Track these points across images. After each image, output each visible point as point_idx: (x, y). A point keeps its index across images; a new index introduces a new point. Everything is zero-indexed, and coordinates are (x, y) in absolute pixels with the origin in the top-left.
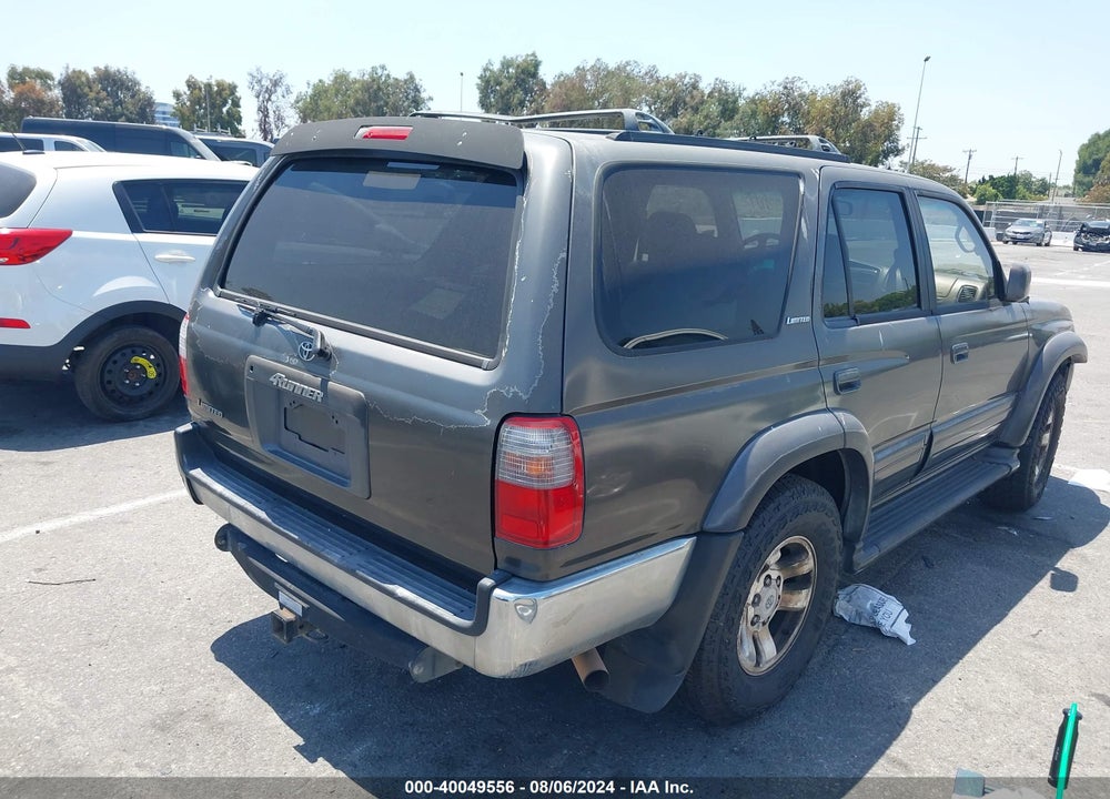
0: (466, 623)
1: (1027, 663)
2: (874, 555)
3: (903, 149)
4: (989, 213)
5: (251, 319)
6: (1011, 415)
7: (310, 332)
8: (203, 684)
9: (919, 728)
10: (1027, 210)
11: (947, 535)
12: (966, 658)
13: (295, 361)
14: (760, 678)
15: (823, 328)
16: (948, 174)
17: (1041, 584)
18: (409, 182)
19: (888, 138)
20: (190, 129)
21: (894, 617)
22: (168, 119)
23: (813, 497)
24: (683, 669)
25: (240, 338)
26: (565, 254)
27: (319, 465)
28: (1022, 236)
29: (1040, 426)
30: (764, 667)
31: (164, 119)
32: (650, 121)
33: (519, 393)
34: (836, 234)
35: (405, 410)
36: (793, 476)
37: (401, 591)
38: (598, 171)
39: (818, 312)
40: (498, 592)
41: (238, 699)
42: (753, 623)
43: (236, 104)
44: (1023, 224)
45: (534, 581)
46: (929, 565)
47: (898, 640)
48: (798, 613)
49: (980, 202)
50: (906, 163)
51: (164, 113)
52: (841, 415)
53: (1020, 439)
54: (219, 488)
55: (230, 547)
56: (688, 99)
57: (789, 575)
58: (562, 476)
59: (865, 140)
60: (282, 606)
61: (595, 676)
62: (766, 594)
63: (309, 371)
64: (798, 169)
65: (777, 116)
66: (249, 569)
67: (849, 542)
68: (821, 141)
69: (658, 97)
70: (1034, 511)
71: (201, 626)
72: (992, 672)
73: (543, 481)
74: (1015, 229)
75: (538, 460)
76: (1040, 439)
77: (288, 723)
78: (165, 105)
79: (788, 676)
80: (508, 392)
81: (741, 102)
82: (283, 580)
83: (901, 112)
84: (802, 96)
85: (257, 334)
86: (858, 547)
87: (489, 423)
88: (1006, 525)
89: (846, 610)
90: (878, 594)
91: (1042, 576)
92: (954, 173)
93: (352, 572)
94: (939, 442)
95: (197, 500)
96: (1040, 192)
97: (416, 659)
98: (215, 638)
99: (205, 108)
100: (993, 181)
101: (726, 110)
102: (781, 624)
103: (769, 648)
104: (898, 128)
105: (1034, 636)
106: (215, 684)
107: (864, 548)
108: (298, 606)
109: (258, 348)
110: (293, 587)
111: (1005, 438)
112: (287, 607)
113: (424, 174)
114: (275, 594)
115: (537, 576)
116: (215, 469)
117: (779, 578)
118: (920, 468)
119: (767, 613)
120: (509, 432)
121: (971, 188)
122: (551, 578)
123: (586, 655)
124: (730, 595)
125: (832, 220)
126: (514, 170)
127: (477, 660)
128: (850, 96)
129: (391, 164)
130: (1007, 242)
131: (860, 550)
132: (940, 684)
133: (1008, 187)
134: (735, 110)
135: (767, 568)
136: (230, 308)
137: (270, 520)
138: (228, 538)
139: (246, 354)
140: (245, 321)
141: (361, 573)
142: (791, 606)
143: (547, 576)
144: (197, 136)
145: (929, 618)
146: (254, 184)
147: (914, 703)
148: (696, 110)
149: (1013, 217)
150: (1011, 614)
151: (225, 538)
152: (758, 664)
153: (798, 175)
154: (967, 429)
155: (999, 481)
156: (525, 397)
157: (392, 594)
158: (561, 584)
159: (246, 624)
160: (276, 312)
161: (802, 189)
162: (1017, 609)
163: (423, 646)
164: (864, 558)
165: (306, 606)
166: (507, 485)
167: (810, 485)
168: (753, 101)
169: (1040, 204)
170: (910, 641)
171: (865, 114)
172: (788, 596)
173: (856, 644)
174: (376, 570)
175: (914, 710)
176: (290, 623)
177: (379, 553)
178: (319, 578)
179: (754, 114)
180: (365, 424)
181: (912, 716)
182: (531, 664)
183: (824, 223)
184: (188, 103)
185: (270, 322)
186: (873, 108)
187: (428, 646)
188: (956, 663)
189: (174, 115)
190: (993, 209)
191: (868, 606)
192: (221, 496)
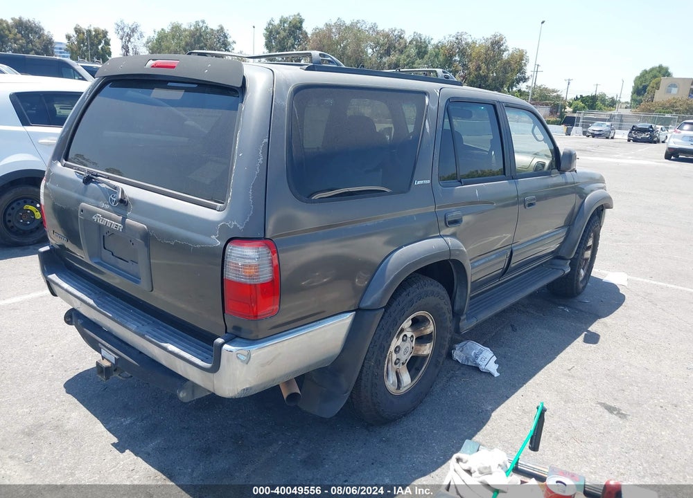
0: (208, 365)
1: (563, 385)
2: (474, 322)
3: (529, 78)
4: (579, 118)
5: (82, 180)
6: (565, 239)
7: (116, 188)
8: (57, 408)
9: (494, 424)
10: (603, 117)
11: (527, 312)
12: (528, 384)
13: (107, 206)
14: (400, 397)
15: (439, 187)
16: (555, 94)
17: (578, 340)
18: (178, 95)
19: (519, 71)
20: (76, 60)
21: (488, 360)
22: (63, 52)
23: (431, 288)
24: (347, 391)
25: (75, 192)
26: (267, 140)
27: (123, 270)
28: (598, 133)
29: (583, 246)
30: (403, 390)
31: (61, 53)
32: (329, 59)
33: (238, 225)
34: (449, 128)
35: (170, 236)
36: (417, 274)
37: (171, 347)
38: (291, 89)
39: (436, 177)
40: (226, 347)
41: (79, 416)
42: (396, 364)
43: (107, 43)
44: (598, 125)
45: (247, 339)
46: (514, 329)
47: (490, 374)
48: (425, 357)
49: (574, 112)
50: (530, 87)
51: (60, 49)
52: (448, 239)
53: (571, 254)
54: (65, 286)
55: (74, 323)
56: (397, 45)
57: (419, 334)
58: (266, 275)
59: (506, 72)
60: (103, 358)
61: (293, 396)
62: (402, 346)
63: (115, 213)
64: (425, 90)
65: (451, 56)
66: (84, 336)
67: (457, 315)
68: (444, 72)
69: (378, 43)
70: (580, 298)
71: (59, 373)
72: (542, 391)
73: (253, 279)
74: (594, 128)
75: (250, 266)
76: (583, 254)
77: (109, 430)
78: (61, 43)
79: (418, 397)
80: (231, 224)
81: (430, 47)
82: (103, 342)
83: (527, 55)
84: (467, 44)
85: (86, 190)
86: (462, 318)
87: (219, 244)
88: (564, 305)
89: (460, 357)
90: (479, 347)
91: (579, 335)
92: (559, 93)
93: (143, 336)
94: (515, 256)
95: (54, 294)
96: (610, 106)
97: (182, 388)
98: (68, 379)
99: (87, 46)
100: (583, 99)
101: (420, 52)
102: (414, 364)
103: (406, 378)
104: (525, 65)
105: (569, 370)
106: (65, 408)
107: (467, 319)
108: (112, 357)
109: (86, 199)
110: (109, 346)
111: (561, 254)
112: (107, 358)
113: (187, 90)
114: (99, 350)
115: (252, 336)
116: (65, 274)
117: (412, 336)
118: (505, 271)
119: (405, 357)
120: (231, 249)
121: (569, 103)
122: (260, 337)
123: (288, 383)
124: (378, 346)
125: (447, 120)
126: (237, 87)
127: (215, 388)
128: (496, 45)
129: (169, 84)
130: (588, 136)
131: (464, 320)
132: (510, 399)
133: (591, 102)
134: (426, 52)
135: (402, 330)
136: (70, 173)
137: (95, 305)
138: (72, 317)
139: (79, 202)
140: (78, 182)
141: (148, 337)
142: (420, 353)
143: (257, 336)
144: (79, 64)
145: (510, 361)
146: (86, 94)
147: (493, 410)
148: (401, 52)
149: (593, 121)
150: (558, 358)
151: (71, 317)
152: (399, 387)
153: (424, 93)
154: (540, 246)
155: (557, 279)
156: (241, 228)
157: (165, 349)
158: (266, 341)
159: (88, 370)
160: (97, 176)
161: (427, 102)
162: (562, 355)
163: (186, 380)
164: (466, 325)
165: (117, 357)
166: (231, 282)
167: (429, 280)
168: (437, 46)
169: (610, 113)
170: (496, 374)
171: (505, 56)
172: (419, 347)
173: (464, 376)
174: (157, 334)
175: (493, 414)
176: (107, 368)
177: (160, 325)
178: (124, 340)
179: (437, 55)
180: (147, 245)
181: (491, 419)
182: (247, 389)
183: (441, 123)
184: (76, 43)
185: (93, 182)
186: (511, 52)
187: (188, 380)
188: (521, 387)
189: (66, 50)
190: (581, 116)
191: (473, 354)
192: (67, 291)
